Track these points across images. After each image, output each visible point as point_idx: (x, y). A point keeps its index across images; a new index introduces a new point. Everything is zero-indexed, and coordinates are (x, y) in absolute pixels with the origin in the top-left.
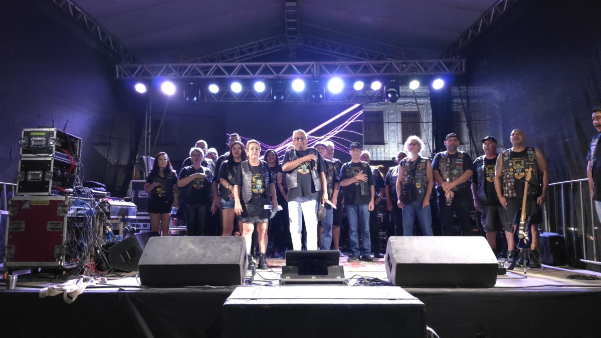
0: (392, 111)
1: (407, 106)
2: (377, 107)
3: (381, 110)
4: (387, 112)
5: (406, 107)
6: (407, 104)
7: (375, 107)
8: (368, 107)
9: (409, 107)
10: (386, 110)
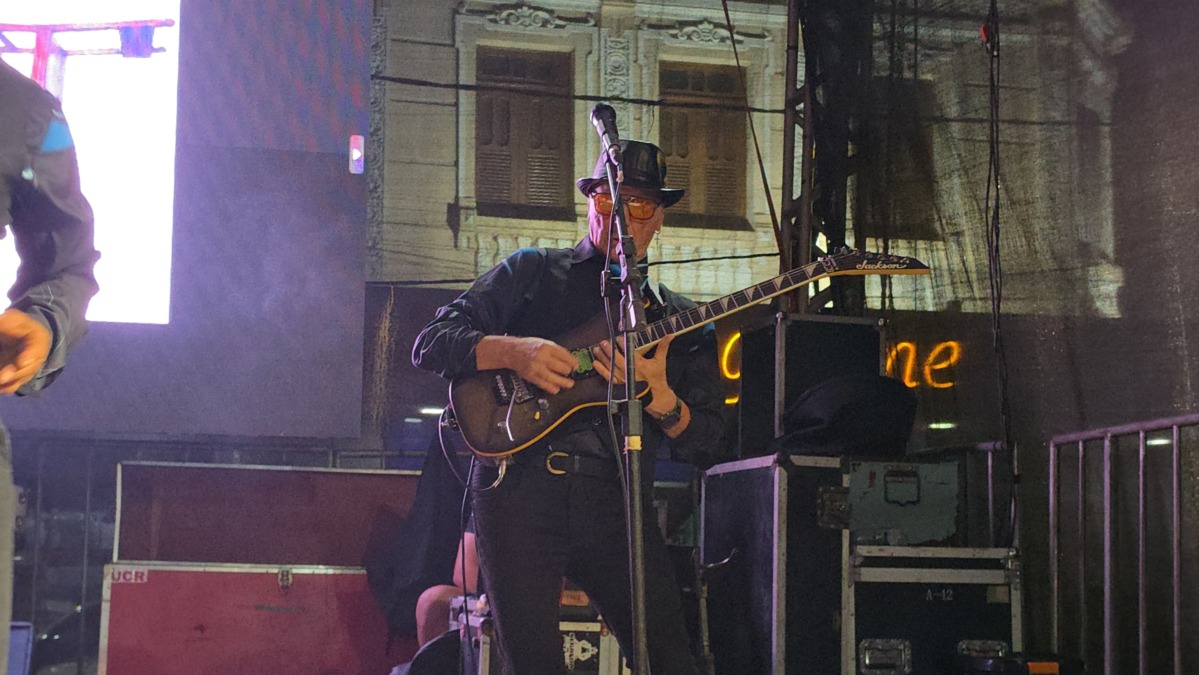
0: (617, 58)
1: (689, 37)
2: (544, 32)
3: (565, 48)
4: (592, 58)
5: (682, 42)
6: (689, 29)
7: (535, 29)
8: (502, 28)
9: (697, 44)
10: (590, 53)
